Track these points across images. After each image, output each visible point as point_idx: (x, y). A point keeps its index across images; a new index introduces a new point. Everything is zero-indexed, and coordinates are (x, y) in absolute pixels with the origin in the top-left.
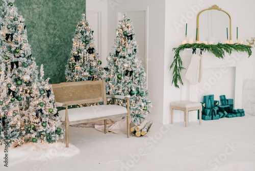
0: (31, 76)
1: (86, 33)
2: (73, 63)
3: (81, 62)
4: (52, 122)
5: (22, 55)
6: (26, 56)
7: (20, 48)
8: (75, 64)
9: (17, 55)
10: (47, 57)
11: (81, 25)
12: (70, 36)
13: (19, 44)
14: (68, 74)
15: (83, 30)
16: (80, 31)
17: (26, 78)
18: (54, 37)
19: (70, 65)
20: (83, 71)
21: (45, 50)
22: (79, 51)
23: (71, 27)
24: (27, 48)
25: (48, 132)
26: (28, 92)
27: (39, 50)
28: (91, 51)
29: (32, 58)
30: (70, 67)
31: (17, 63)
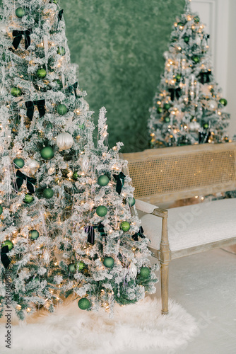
0: (75, 136)
1: (194, 39)
2: (165, 105)
3: (184, 102)
4: (129, 256)
5: (54, 85)
6: (65, 87)
7: (49, 66)
8: (171, 106)
9: (41, 85)
10: (111, 91)
11: (183, 23)
12: (157, 50)
13: (47, 57)
14: (156, 127)
15: (190, 32)
16: (182, 34)
17: (65, 141)
18: (126, 52)
19: (158, 107)
20: (188, 121)
21: (107, 78)
22: (180, 77)
23: (158, 31)
24: (65, 67)
25: (118, 281)
26: (70, 174)
27: (95, 77)
28: (205, 77)
29: (79, 92)
30: (158, 112)
31: (41, 104)
